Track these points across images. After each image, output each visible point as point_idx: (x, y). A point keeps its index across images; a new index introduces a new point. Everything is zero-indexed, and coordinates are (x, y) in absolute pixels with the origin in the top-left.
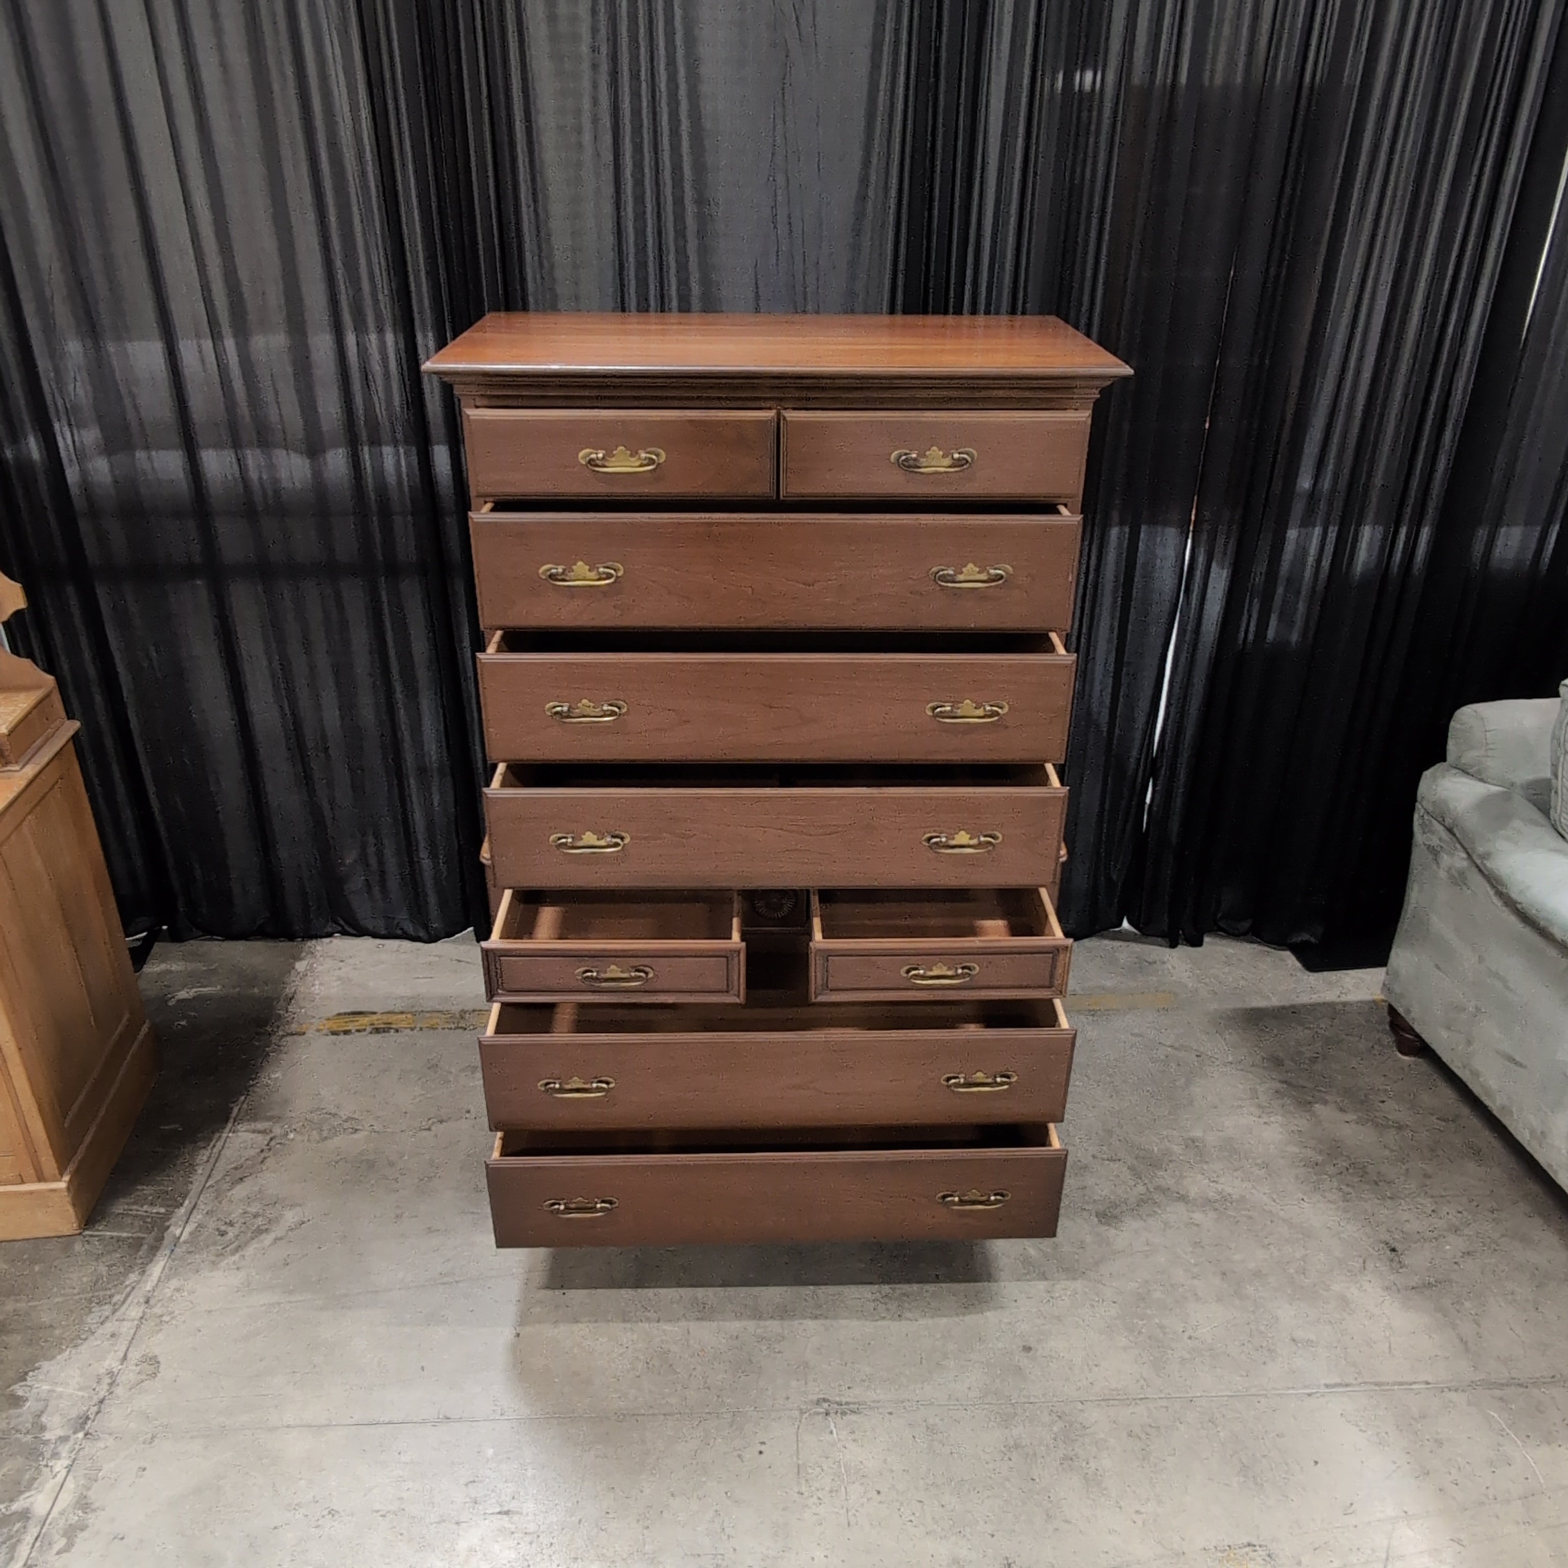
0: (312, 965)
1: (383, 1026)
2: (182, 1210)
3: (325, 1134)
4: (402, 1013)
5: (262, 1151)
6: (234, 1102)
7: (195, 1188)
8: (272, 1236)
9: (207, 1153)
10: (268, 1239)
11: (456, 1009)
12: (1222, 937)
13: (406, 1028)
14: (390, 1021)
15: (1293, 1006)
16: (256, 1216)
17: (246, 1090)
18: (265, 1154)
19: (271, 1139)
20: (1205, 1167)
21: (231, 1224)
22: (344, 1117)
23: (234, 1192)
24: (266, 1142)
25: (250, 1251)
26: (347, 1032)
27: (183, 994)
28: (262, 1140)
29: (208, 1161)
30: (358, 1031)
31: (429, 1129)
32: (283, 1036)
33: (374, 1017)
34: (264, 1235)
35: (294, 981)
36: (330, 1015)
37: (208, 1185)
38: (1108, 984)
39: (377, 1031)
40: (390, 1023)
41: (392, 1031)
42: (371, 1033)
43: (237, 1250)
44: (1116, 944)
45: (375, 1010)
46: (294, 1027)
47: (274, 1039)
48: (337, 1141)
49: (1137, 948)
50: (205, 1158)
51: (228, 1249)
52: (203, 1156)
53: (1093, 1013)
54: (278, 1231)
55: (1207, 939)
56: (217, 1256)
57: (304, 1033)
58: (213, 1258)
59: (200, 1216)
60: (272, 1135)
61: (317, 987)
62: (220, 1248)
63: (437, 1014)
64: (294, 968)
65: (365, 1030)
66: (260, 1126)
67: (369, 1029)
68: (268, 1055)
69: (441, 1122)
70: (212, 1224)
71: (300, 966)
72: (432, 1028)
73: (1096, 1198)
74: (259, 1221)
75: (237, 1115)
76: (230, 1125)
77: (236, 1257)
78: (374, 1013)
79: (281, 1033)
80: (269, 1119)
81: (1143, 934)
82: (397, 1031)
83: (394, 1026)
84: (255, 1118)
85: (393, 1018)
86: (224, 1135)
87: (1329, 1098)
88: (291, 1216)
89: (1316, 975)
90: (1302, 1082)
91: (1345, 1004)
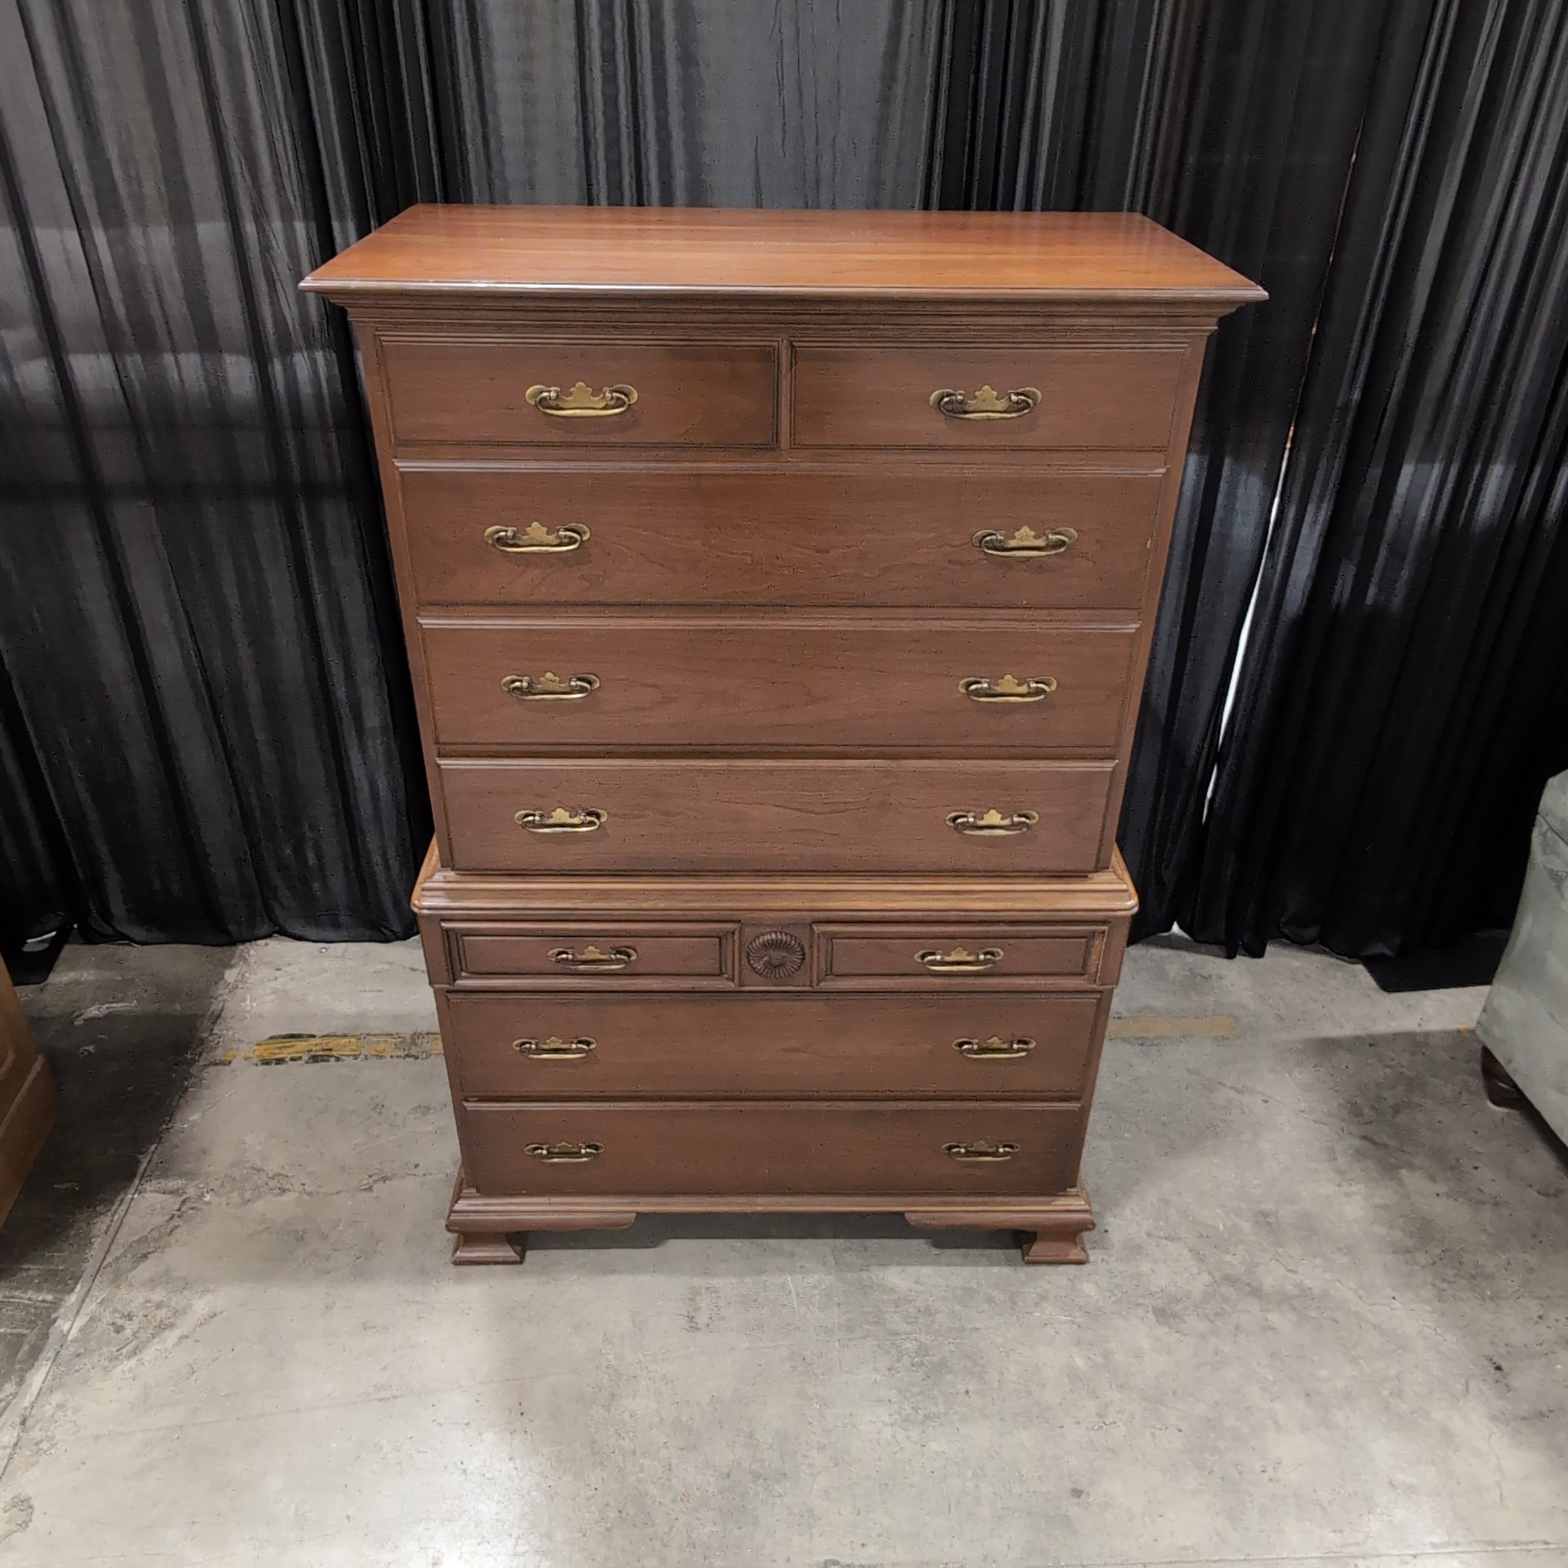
0: (243, 975)
1: (321, 1053)
2: (73, 1298)
3: (247, 1195)
4: (345, 1036)
5: (172, 1218)
6: (143, 1153)
7: (90, 1267)
8: (176, 1333)
9: (107, 1220)
10: (171, 1337)
11: (407, 1031)
12: (1286, 945)
13: (348, 1056)
14: (330, 1046)
15: (1371, 1037)
16: (159, 1306)
17: (158, 1137)
18: (176, 1222)
19: (184, 1202)
20: (1280, 1250)
21: (129, 1317)
22: (271, 1174)
23: (134, 1273)
24: (177, 1207)
25: (149, 1354)
26: (280, 1061)
27: (93, 1011)
28: (173, 1203)
29: (106, 1233)
30: (293, 1059)
31: (370, 1189)
32: (205, 1066)
33: (313, 1041)
34: (167, 1333)
35: (221, 995)
36: (261, 1039)
37: (106, 1263)
38: (1158, 1004)
39: (315, 1059)
40: (331, 1050)
41: (333, 1059)
42: (307, 1062)
43: (134, 1353)
44: (1165, 953)
45: (313, 1033)
46: (219, 1054)
47: (194, 1070)
48: (262, 1205)
49: (1191, 958)
50: (104, 1227)
51: (124, 1351)
52: (101, 1225)
53: (1143, 1042)
54: (184, 1326)
55: (1269, 949)
56: (111, 1360)
57: (230, 1063)
58: (106, 1364)
59: (93, 1306)
60: (185, 1196)
61: (248, 1002)
62: (114, 1349)
63: (385, 1038)
64: (222, 978)
65: (300, 1058)
66: (172, 1184)
67: (305, 1057)
68: (186, 1090)
69: (385, 1179)
70: (107, 1317)
71: (231, 975)
72: (380, 1057)
73: (1154, 1289)
74: (162, 1313)
75: (145, 1170)
76: (136, 1181)
77: (133, 1362)
78: (313, 1036)
79: (202, 1062)
80: (182, 1175)
81: (1196, 940)
82: (338, 1059)
83: (334, 1053)
84: (165, 1175)
85: (332, 1043)
86: (130, 1196)
87: (1416, 1162)
88: (201, 1306)
89: (1394, 996)
90: (1385, 1139)
91: (1427, 1035)
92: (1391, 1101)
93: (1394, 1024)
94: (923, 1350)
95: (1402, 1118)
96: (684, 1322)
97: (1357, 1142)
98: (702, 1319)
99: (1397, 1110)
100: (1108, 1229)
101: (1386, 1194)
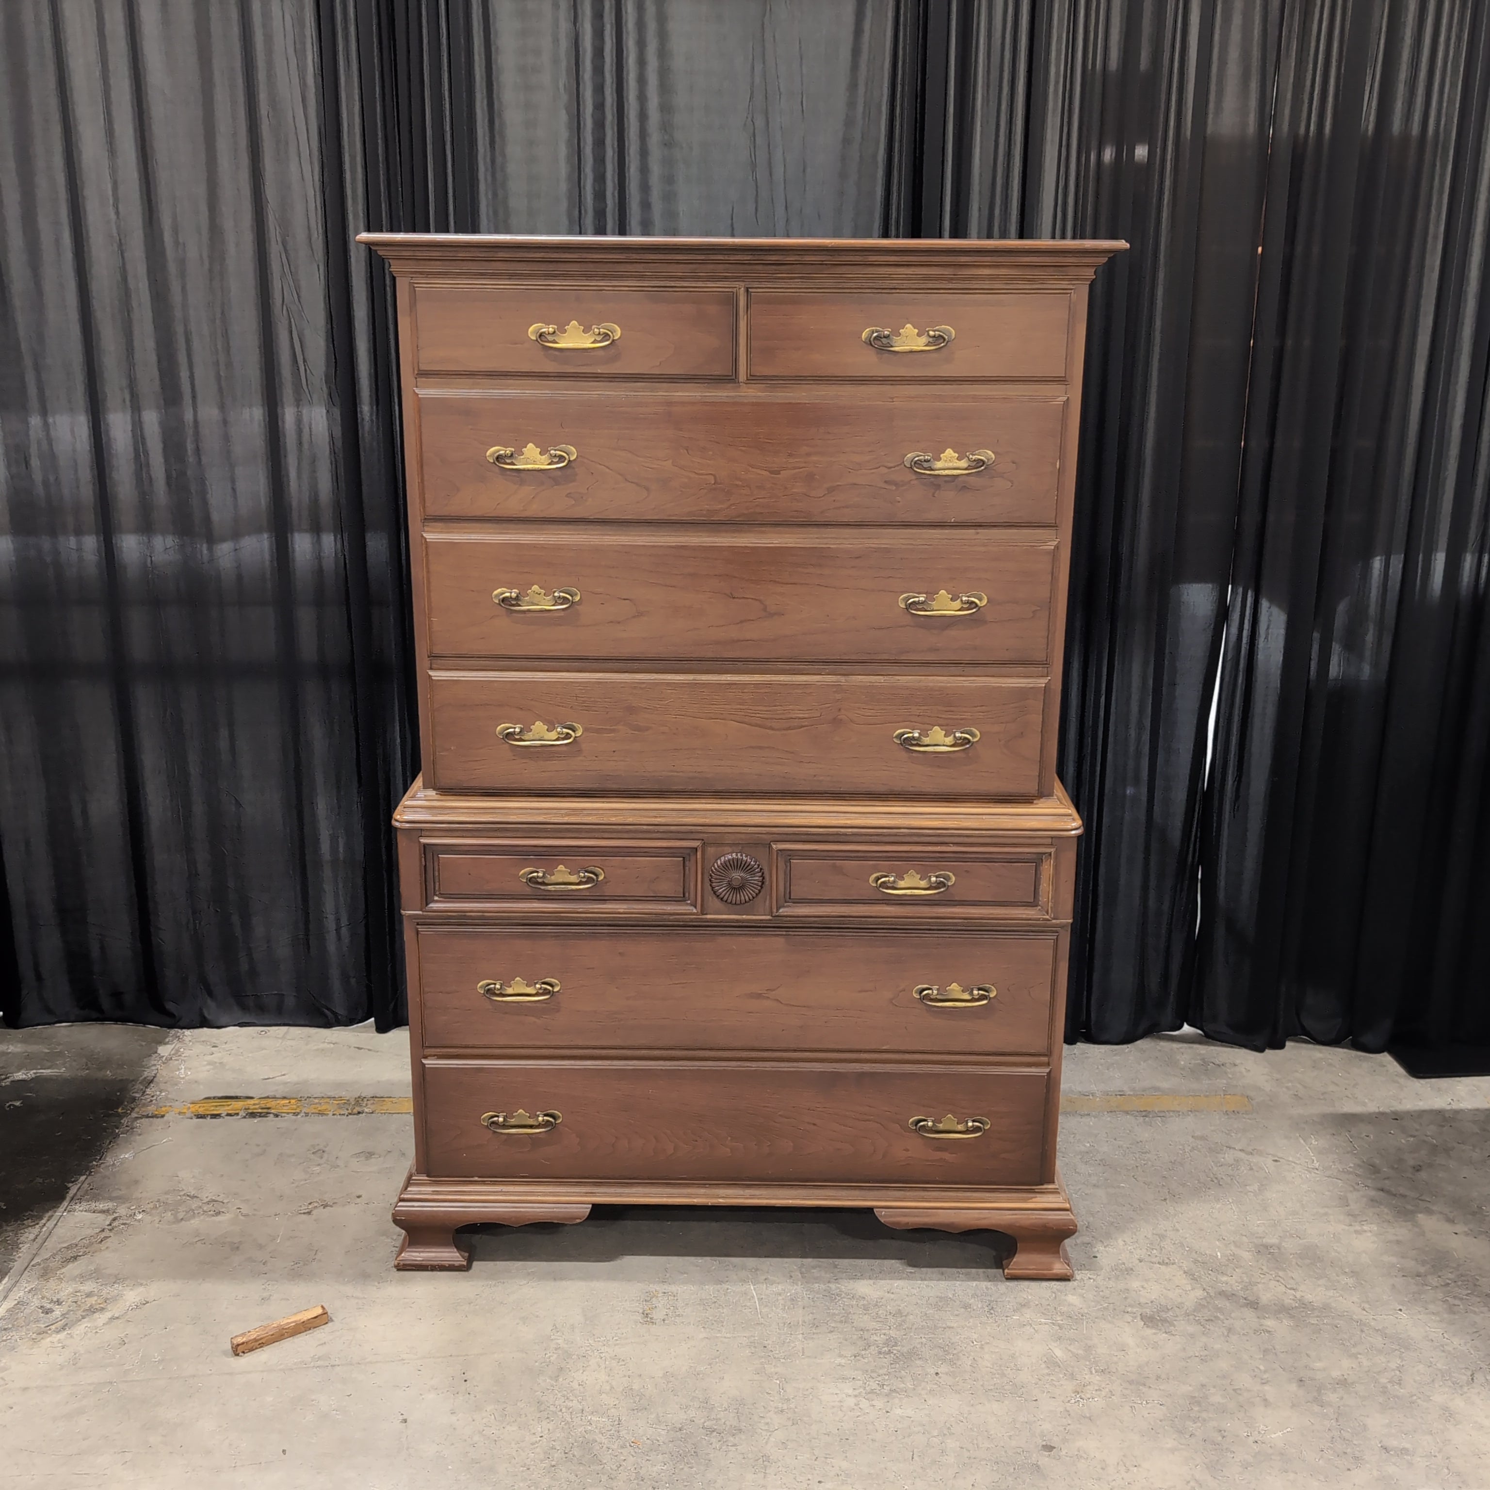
0: (178, 1051)
1: (260, 1111)
3: (181, 1215)
4: (284, 1098)
5: (103, 1230)
6: (73, 1182)
7: (17, 1265)
8: (108, 1315)
9: (36, 1230)
10: (102, 1318)
11: (350, 1094)
12: (1308, 1042)
13: (288, 1113)
14: (268, 1106)
15: (1395, 1113)
16: (89, 1295)
17: (87, 1170)
18: (107, 1233)
19: (115, 1219)
20: (1281, 1273)
21: (59, 1302)
22: (206, 1200)
23: (63, 1270)
24: (108, 1223)
25: (80, 1329)
26: (215, 1116)
27: (20, 1075)
28: (103, 1220)
29: (34, 1240)
30: (229, 1115)
31: (309, 1213)
32: (137, 1118)
33: (251, 1102)
34: (96, 1315)
35: (155, 1065)
36: (196, 1099)
37: (33, 1263)
38: (1165, 1085)
39: (253, 1115)
40: (269, 1108)
41: (272, 1115)
42: (245, 1117)
43: (63, 1328)
44: (1175, 1045)
45: (251, 1095)
46: (151, 1109)
47: (124, 1121)
48: (195, 1223)
49: (1204, 1050)
50: (32, 1237)
51: (53, 1327)
52: (29, 1234)
53: (1145, 1114)
54: (114, 1310)
55: (1289, 1044)
56: (39, 1334)
57: (163, 1116)
58: (34, 1336)
59: (21, 1294)
60: (116, 1215)
61: (182, 1071)
62: (43, 1326)
63: (328, 1100)
64: (156, 1052)
65: (237, 1114)
66: (102, 1206)
67: (242, 1113)
68: (118, 1135)
69: (325, 1206)
70: (36, 1302)
71: (164, 1050)
72: (321, 1114)
73: (1143, 1300)
74: (93, 1300)
75: (75, 1194)
76: (65, 1203)
77: (62, 1335)
78: (252, 1098)
79: (134, 1115)
80: (111, 1199)
81: (1209, 1036)
82: (277, 1116)
83: (273, 1111)
84: (96, 1198)
85: (272, 1103)
86: (58, 1214)
87: (1435, 1208)
88: (132, 1296)
89: (1423, 1081)
90: (1402, 1190)
91: (1457, 1112)
92: (1411, 1162)
93: (1421, 1103)
94: (891, 1342)
95: (1423, 1175)
96: (639, 1318)
97: (1373, 1193)
98: (658, 1315)
99: (1418, 1169)
100: (1097, 1255)
101: (1401, 1231)
